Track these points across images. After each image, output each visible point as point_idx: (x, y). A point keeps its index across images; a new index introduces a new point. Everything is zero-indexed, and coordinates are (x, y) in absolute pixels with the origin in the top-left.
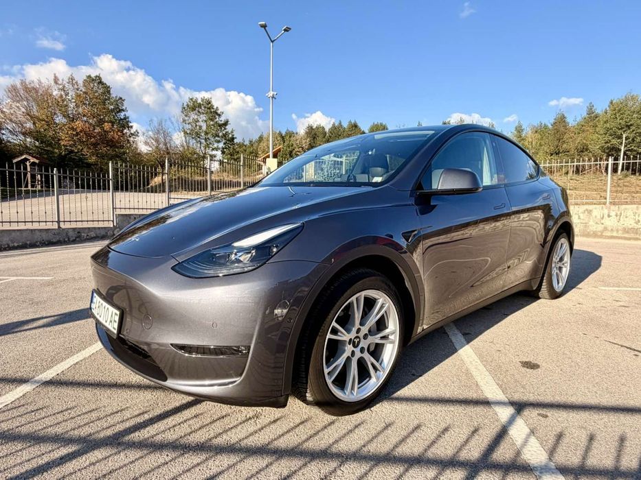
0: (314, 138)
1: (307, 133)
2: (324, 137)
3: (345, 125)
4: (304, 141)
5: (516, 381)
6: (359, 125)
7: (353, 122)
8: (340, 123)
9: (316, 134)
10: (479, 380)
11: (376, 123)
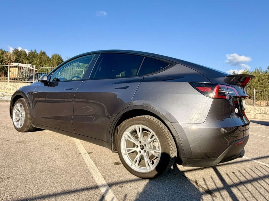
0: (19, 56)
1: (14, 53)
2: (25, 56)
3: (38, 52)
4: (12, 57)
5: (111, 172)
6: (46, 53)
7: (43, 51)
8: (35, 50)
9: (20, 54)
10: (93, 176)
11: (55, 54)
